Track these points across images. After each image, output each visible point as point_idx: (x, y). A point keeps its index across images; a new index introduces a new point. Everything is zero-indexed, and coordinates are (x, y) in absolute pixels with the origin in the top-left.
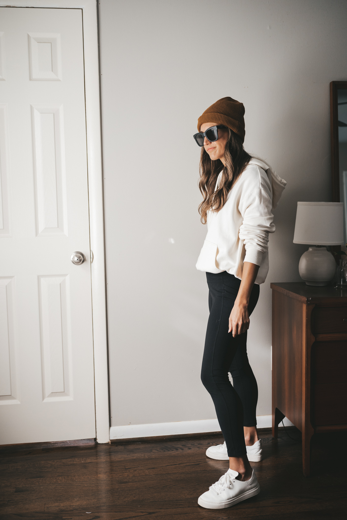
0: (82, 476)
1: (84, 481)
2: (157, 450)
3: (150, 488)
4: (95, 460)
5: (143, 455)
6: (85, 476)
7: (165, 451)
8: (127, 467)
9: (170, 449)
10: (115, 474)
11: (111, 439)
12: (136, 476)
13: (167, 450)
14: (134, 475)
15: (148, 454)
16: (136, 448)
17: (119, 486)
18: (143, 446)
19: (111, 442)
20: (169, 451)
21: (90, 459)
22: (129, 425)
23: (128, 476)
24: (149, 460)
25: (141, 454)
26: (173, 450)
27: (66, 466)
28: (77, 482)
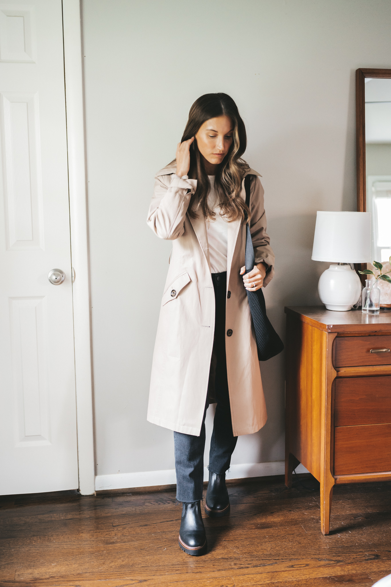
0: (62, 536)
1: (63, 541)
2: (151, 503)
3: (141, 549)
4: (77, 516)
5: (134, 509)
6: (64, 536)
7: (159, 504)
8: (114, 525)
9: (166, 502)
10: (100, 533)
11: (96, 490)
12: (125, 535)
13: (162, 502)
14: (123, 534)
15: (140, 508)
16: (125, 500)
17: (105, 548)
18: (134, 498)
19: (96, 494)
20: (164, 503)
21: (72, 514)
22: (118, 473)
23: (116, 535)
24: (141, 515)
25: (131, 508)
26: (169, 503)
27: (42, 523)
28: (55, 543)
